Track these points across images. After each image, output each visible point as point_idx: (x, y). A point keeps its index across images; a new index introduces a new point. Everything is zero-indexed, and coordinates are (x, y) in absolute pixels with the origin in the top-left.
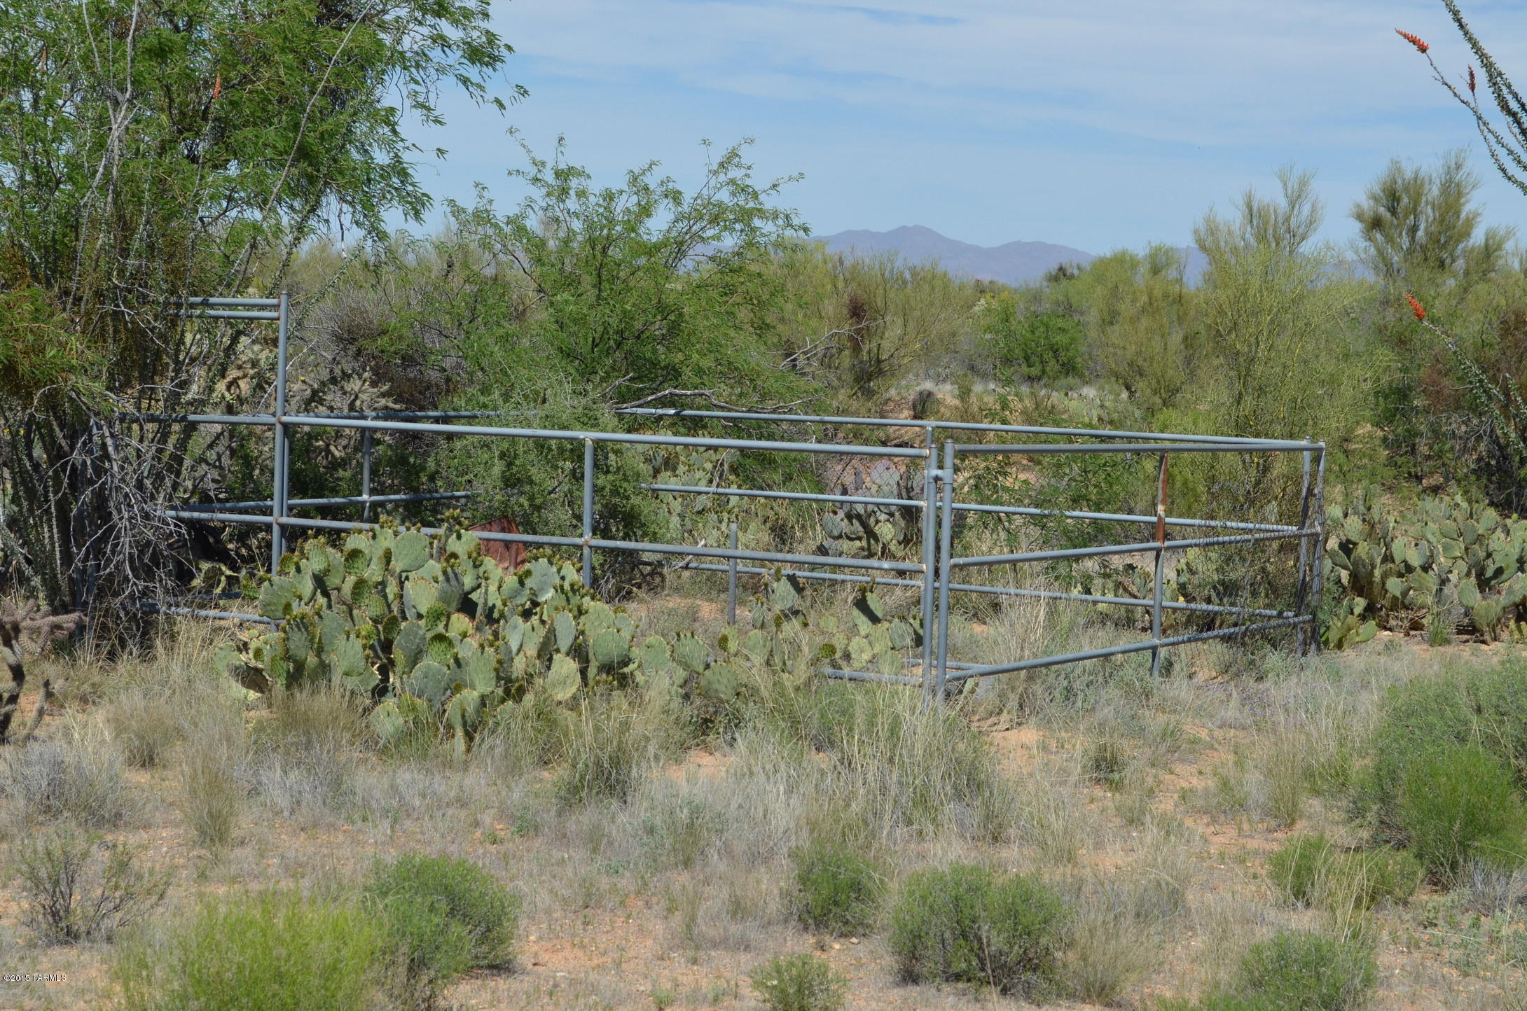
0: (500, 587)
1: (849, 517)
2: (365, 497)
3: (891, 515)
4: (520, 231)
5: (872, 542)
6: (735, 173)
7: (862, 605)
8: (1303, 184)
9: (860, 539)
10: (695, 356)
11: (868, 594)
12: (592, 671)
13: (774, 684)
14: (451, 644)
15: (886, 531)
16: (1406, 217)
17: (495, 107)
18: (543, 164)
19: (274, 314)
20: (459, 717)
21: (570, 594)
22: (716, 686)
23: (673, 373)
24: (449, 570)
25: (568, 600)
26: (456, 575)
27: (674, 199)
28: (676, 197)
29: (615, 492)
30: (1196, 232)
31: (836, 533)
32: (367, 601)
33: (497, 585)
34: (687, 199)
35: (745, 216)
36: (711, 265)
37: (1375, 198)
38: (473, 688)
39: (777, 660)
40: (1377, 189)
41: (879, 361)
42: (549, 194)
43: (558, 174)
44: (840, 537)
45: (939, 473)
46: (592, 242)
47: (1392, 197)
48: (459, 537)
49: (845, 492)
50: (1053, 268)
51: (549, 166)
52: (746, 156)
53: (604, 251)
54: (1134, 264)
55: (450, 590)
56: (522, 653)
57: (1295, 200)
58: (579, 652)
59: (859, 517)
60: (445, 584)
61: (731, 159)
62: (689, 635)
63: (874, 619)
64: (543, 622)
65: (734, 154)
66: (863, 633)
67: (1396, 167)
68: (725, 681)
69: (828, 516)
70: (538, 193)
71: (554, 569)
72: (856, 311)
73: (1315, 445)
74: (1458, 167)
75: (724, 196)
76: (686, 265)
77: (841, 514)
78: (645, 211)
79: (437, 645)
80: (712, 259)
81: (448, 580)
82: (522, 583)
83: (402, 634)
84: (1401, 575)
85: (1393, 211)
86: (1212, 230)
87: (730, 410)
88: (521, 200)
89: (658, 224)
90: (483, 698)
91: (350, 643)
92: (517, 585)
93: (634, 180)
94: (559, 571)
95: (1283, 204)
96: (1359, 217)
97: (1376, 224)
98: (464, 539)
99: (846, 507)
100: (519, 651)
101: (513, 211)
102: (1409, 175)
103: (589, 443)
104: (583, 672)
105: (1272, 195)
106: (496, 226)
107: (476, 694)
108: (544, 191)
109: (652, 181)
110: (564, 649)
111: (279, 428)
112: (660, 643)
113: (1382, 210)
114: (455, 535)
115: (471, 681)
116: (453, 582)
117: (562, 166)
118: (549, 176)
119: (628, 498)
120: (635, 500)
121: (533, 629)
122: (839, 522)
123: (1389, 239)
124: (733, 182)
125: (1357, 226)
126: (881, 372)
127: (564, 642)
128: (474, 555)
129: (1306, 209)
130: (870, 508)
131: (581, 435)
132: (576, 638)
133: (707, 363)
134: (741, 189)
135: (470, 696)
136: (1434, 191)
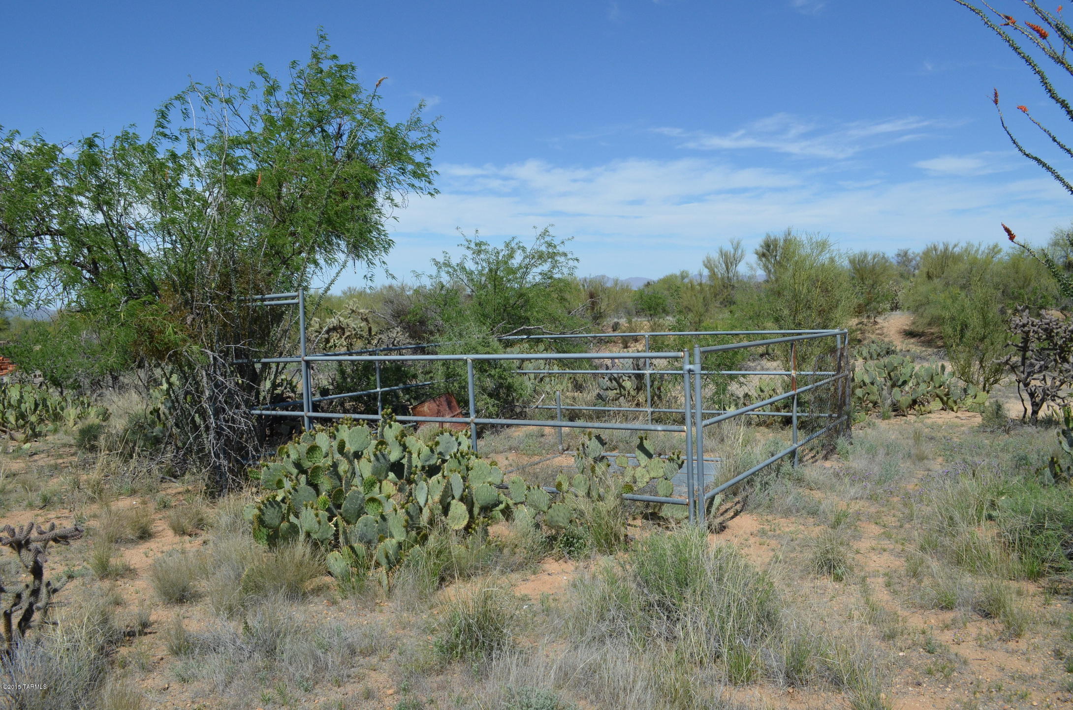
0: (419, 454)
1: (610, 379)
2: (378, 389)
3: (630, 377)
4: (463, 269)
5: (622, 390)
6: (548, 239)
7: (641, 447)
8: (738, 244)
9: (616, 389)
10: (535, 313)
11: (644, 441)
12: (476, 510)
13: (594, 510)
14: (380, 503)
15: (628, 384)
16: (773, 252)
17: (429, 196)
18: (471, 241)
19: (295, 301)
20: (384, 556)
21: (461, 459)
22: (556, 519)
23: (527, 320)
24: (378, 453)
25: (459, 462)
26: (383, 455)
27: (523, 250)
28: (524, 249)
29: (500, 377)
30: (704, 262)
31: (605, 387)
32: (322, 480)
33: (417, 454)
34: (528, 250)
35: (552, 256)
36: (540, 277)
37: (762, 246)
38: (392, 536)
39: (594, 494)
40: (762, 244)
41: (600, 313)
42: (474, 253)
43: (476, 245)
44: (607, 389)
45: (691, 367)
46: (491, 270)
47: (767, 246)
48: (390, 426)
49: (607, 368)
50: (646, 282)
51: (473, 241)
52: (552, 231)
53: (496, 272)
54: (676, 277)
55: (379, 465)
56: (427, 506)
57: (736, 249)
58: (467, 500)
59: (615, 379)
60: (376, 463)
61: (546, 232)
62: (536, 487)
63: (650, 456)
64: (444, 477)
65: (546, 231)
66: (643, 465)
67: (768, 236)
68: (562, 515)
69: (601, 380)
70: (469, 253)
71: (454, 438)
72: (592, 296)
73: (842, 332)
74: (789, 234)
75: (543, 248)
76: (530, 278)
77: (607, 379)
78: (511, 256)
79: (371, 504)
80: (540, 274)
81: (377, 459)
82: (432, 451)
83: (348, 499)
84: (861, 387)
85: (768, 251)
86: (709, 260)
87: (552, 334)
88: (461, 256)
89: (517, 260)
90: (400, 545)
91: (308, 512)
92: (430, 453)
93: (507, 245)
94: (457, 439)
95: (732, 251)
96: (757, 253)
97: (764, 255)
98: (393, 428)
99: (609, 376)
100: (425, 504)
101: (459, 261)
102: (772, 238)
103: (469, 361)
104: (471, 512)
105: (729, 248)
106: (453, 267)
107: (394, 541)
108: (472, 252)
109: (513, 245)
110: (457, 496)
111: (303, 363)
112: (520, 480)
113: (765, 251)
114: (388, 426)
115: (390, 532)
116: (382, 460)
117: (477, 241)
118: (473, 246)
119: (506, 379)
120: (510, 380)
121: (439, 482)
122: (606, 382)
123: (768, 260)
124: (546, 242)
125: (756, 256)
126: (601, 317)
127: (457, 493)
128: (399, 438)
129: (740, 251)
130: (620, 375)
131: (464, 357)
132: (464, 491)
133: (540, 315)
134: (550, 245)
135: (390, 544)
136: (781, 243)
